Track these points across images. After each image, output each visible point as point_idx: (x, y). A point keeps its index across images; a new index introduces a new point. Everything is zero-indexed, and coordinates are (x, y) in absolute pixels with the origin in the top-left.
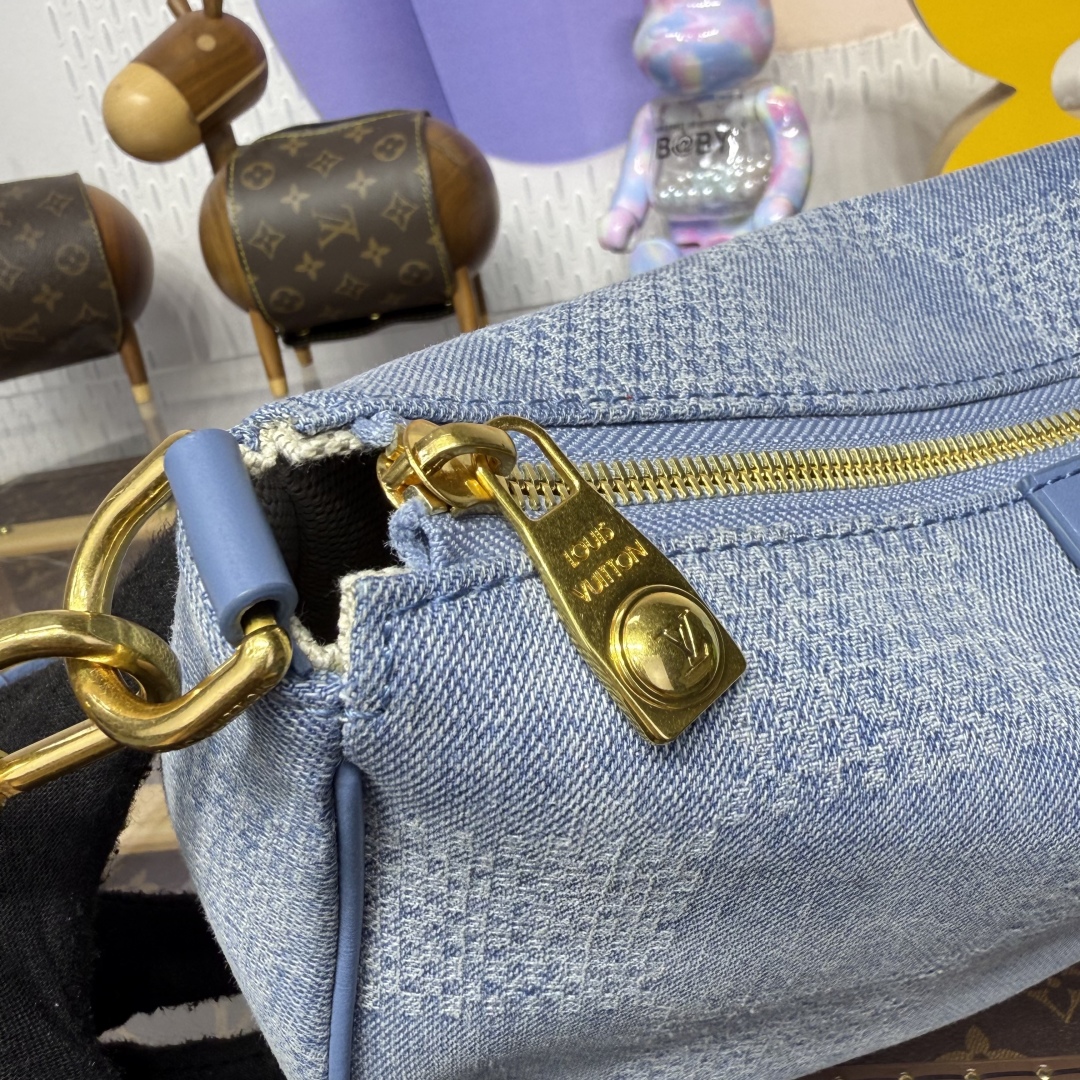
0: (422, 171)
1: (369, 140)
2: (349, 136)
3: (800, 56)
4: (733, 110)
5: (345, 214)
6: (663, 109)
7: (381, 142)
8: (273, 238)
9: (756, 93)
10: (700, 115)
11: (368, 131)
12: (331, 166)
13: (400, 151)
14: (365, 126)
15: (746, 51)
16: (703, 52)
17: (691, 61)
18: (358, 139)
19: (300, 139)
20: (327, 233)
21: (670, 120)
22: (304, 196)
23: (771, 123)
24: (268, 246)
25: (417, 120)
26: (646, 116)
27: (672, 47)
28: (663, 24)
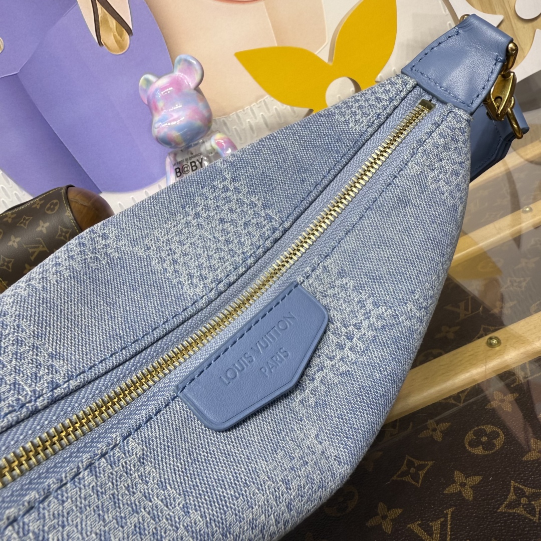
0: (68, 213)
1: (43, 206)
2: (34, 206)
3: (233, 115)
4: (202, 149)
5: (39, 242)
6: (175, 155)
7: (48, 205)
8: (9, 262)
9: (210, 139)
10: (192, 154)
11: (42, 202)
12: (27, 222)
13: (57, 208)
14: (40, 200)
15: (198, 123)
16: (179, 129)
17: (175, 134)
18: (38, 207)
19: (12, 214)
20: (34, 253)
21: (179, 159)
22: (18, 239)
23: (219, 150)
24: (8, 267)
25: (63, 191)
26: (169, 161)
27: (166, 130)
28: (159, 121)
